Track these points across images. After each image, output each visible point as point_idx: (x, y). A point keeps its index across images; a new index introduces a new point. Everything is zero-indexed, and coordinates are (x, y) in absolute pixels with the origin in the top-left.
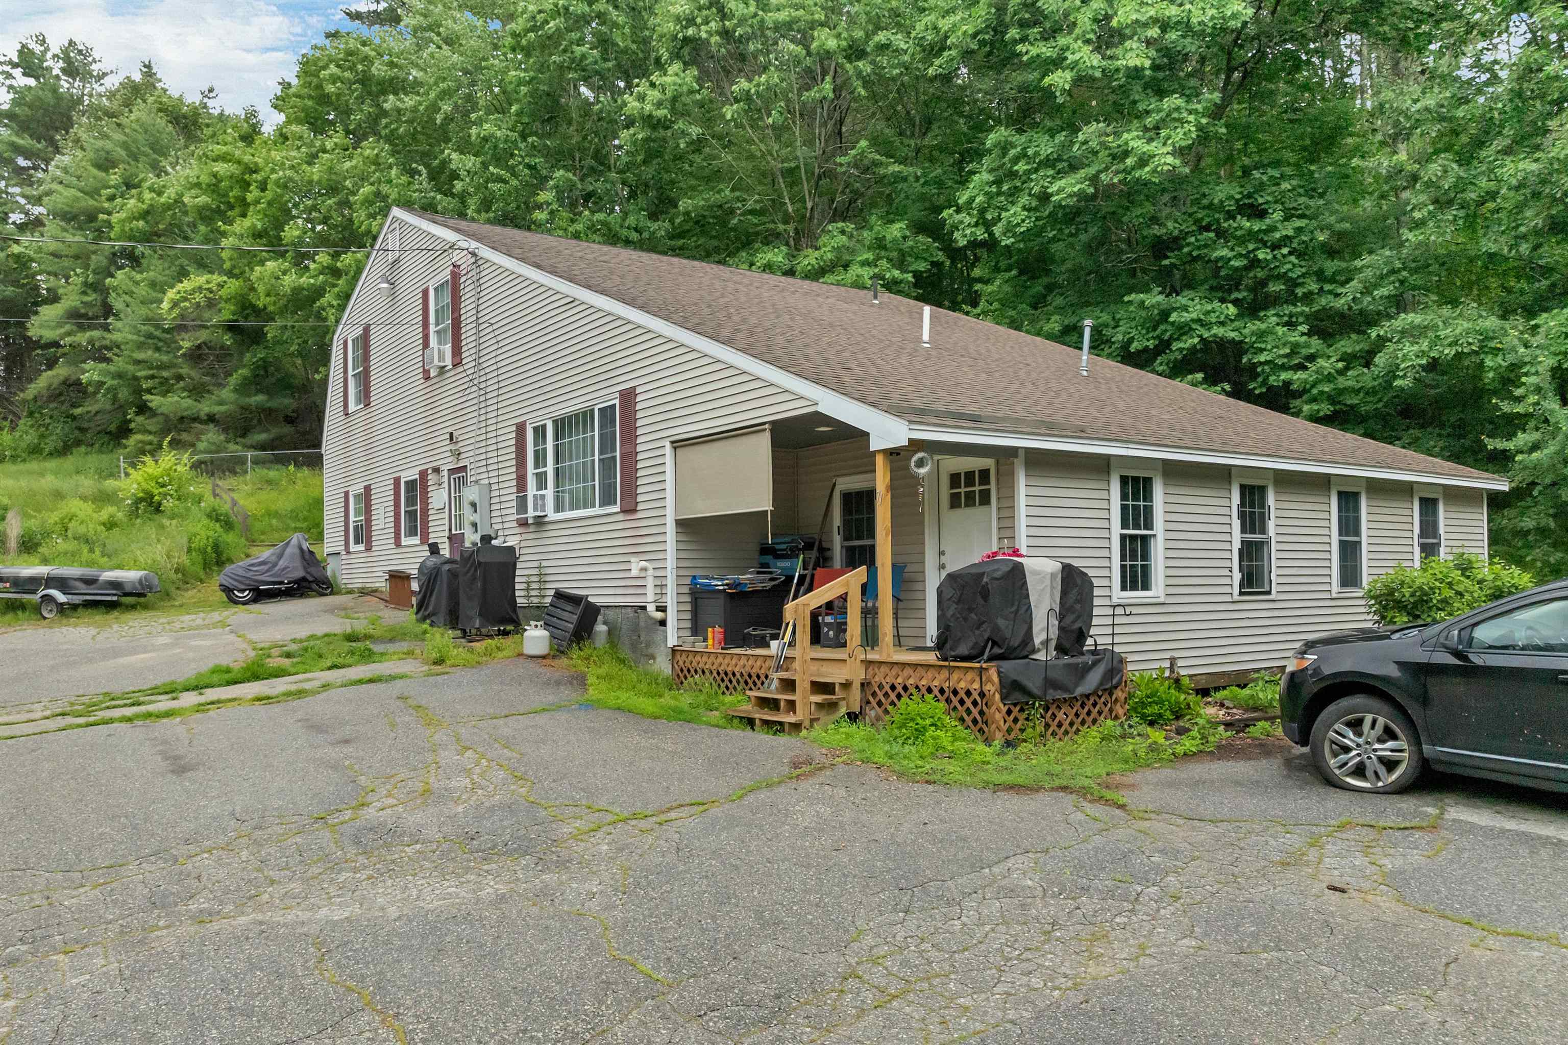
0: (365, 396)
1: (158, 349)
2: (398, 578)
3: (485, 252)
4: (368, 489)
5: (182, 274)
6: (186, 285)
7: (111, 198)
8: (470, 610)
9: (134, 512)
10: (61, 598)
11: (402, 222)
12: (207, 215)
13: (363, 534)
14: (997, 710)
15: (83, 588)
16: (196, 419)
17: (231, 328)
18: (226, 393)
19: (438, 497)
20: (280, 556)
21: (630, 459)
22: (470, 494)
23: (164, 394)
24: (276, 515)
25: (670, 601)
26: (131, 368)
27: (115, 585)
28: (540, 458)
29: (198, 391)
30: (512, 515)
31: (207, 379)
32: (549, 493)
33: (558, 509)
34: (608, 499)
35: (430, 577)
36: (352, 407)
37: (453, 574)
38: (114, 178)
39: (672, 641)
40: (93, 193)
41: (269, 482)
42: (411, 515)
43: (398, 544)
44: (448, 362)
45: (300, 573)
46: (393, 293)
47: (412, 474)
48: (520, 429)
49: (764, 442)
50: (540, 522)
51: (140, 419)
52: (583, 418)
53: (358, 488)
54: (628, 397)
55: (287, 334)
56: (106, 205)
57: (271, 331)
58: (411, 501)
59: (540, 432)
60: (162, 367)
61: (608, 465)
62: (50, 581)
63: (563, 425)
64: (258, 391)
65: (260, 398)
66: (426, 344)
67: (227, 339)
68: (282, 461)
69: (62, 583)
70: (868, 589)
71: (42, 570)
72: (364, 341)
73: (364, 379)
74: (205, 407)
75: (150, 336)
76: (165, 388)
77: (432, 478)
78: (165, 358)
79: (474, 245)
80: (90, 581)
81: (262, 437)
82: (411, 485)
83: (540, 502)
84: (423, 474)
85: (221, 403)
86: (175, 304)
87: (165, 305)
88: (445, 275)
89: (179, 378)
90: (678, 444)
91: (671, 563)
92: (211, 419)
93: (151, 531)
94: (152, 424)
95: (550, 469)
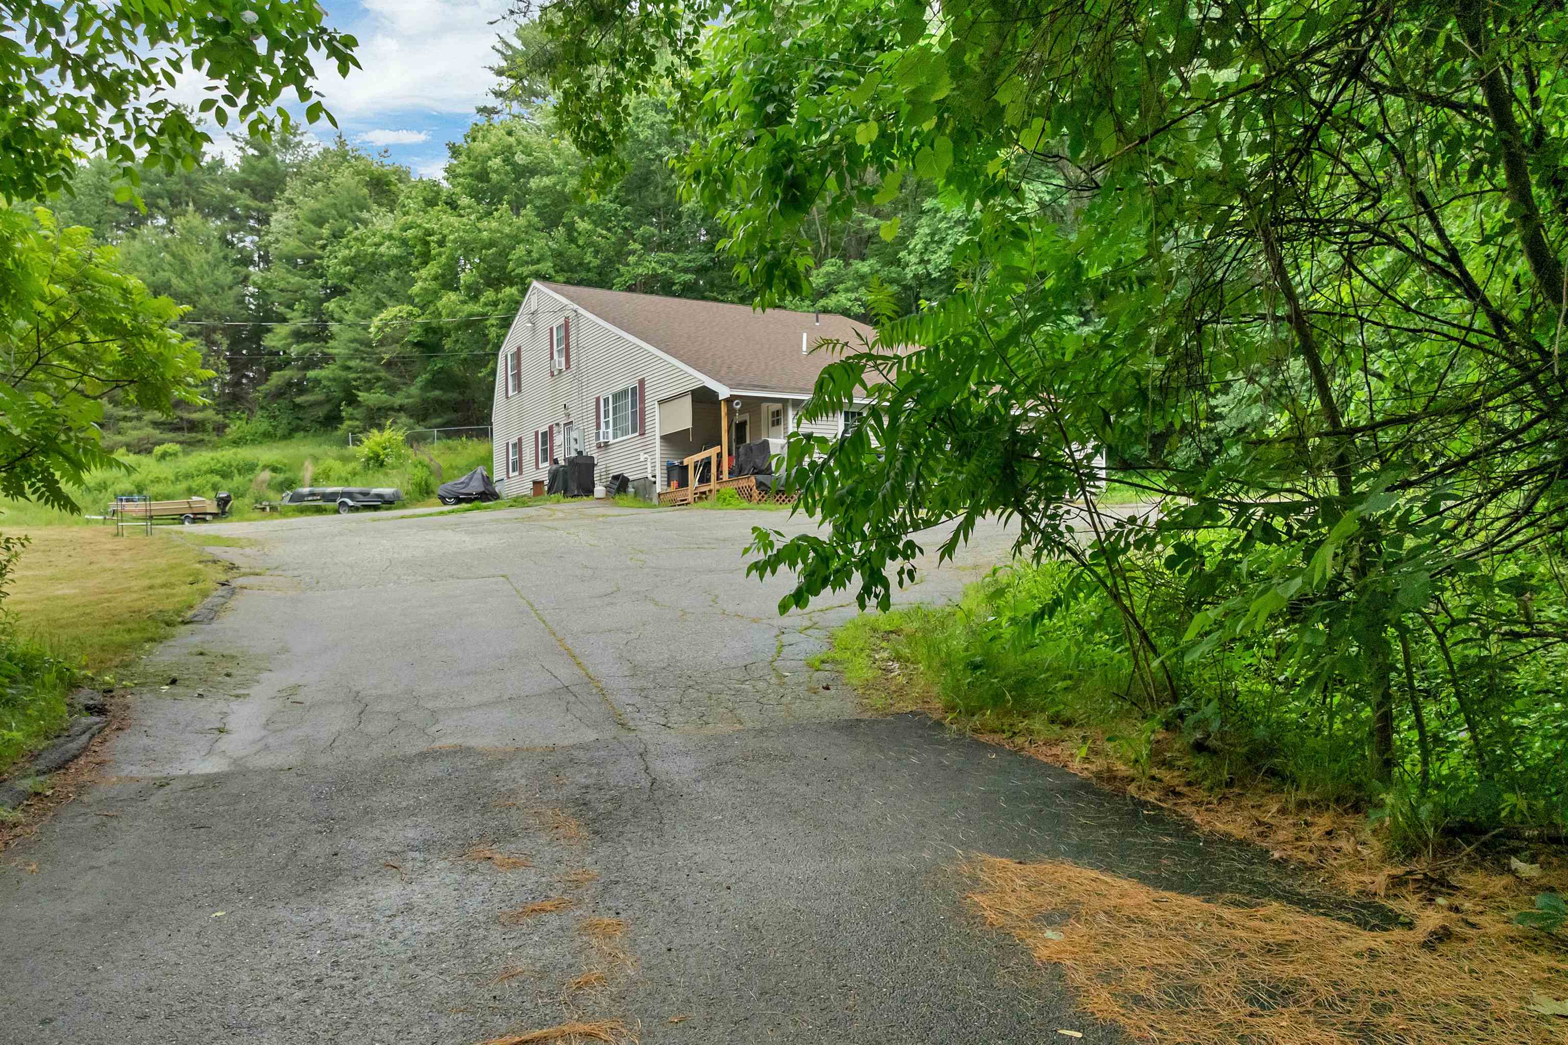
0: (518, 387)
1: (363, 359)
2: (537, 484)
3: (581, 311)
4: (520, 439)
5: (380, 306)
6: (385, 315)
7: (323, 247)
8: (573, 486)
9: (366, 466)
10: (351, 503)
11: (539, 291)
12: (400, 262)
13: (518, 466)
14: (755, 492)
15: (361, 498)
16: (392, 409)
17: (418, 344)
18: (414, 390)
19: (559, 439)
20: (471, 479)
21: (643, 411)
22: (574, 434)
23: (368, 390)
24: (457, 467)
25: (658, 473)
26: (344, 374)
27: (379, 496)
28: (606, 415)
29: (391, 389)
30: (594, 443)
31: (397, 379)
32: (610, 430)
33: (615, 437)
34: (634, 431)
35: (554, 476)
36: (510, 393)
37: (565, 473)
38: (325, 231)
39: (658, 490)
40: (309, 243)
41: (449, 448)
42: (545, 451)
43: (537, 467)
44: (563, 367)
45: (482, 489)
46: (534, 329)
47: (545, 428)
48: (598, 400)
49: (688, 400)
50: (606, 445)
51: (350, 410)
52: (625, 392)
53: (515, 440)
54: (642, 382)
55: (459, 346)
56: (319, 252)
57: (448, 344)
58: (544, 443)
59: (606, 401)
60: (365, 371)
61: (634, 414)
62: (344, 494)
63: (616, 397)
64: (435, 388)
65: (437, 393)
66: (552, 358)
67: (416, 352)
68: (458, 434)
69: (350, 495)
70: (720, 455)
71: (339, 489)
72: (517, 355)
73: (518, 377)
74: (398, 400)
75: (357, 350)
76: (369, 386)
77: (555, 429)
78: (368, 365)
79: (576, 306)
80: (365, 494)
81: (439, 421)
82: (544, 434)
83: (606, 434)
84: (551, 428)
85: (408, 397)
86: (380, 329)
87: (372, 329)
88: (562, 321)
89: (379, 379)
90: (661, 402)
91: (658, 456)
92: (401, 408)
93: (380, 475)
94: (357, 413)
95: (611, 419)
